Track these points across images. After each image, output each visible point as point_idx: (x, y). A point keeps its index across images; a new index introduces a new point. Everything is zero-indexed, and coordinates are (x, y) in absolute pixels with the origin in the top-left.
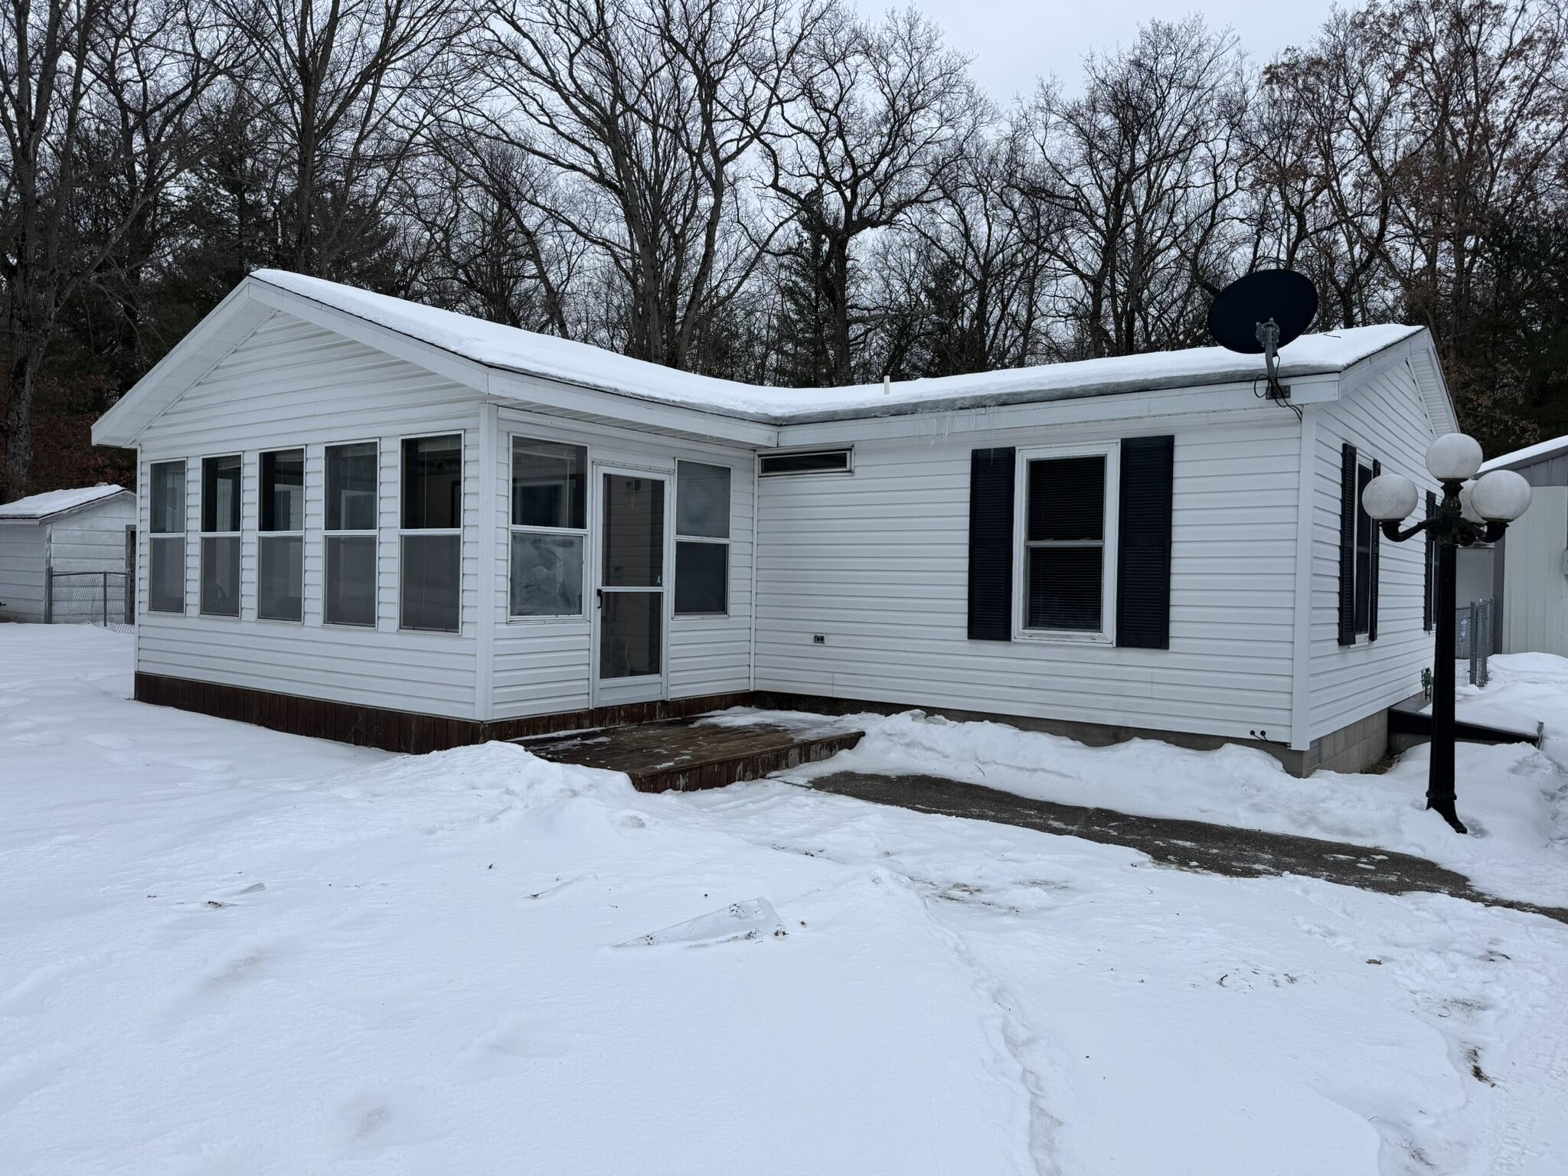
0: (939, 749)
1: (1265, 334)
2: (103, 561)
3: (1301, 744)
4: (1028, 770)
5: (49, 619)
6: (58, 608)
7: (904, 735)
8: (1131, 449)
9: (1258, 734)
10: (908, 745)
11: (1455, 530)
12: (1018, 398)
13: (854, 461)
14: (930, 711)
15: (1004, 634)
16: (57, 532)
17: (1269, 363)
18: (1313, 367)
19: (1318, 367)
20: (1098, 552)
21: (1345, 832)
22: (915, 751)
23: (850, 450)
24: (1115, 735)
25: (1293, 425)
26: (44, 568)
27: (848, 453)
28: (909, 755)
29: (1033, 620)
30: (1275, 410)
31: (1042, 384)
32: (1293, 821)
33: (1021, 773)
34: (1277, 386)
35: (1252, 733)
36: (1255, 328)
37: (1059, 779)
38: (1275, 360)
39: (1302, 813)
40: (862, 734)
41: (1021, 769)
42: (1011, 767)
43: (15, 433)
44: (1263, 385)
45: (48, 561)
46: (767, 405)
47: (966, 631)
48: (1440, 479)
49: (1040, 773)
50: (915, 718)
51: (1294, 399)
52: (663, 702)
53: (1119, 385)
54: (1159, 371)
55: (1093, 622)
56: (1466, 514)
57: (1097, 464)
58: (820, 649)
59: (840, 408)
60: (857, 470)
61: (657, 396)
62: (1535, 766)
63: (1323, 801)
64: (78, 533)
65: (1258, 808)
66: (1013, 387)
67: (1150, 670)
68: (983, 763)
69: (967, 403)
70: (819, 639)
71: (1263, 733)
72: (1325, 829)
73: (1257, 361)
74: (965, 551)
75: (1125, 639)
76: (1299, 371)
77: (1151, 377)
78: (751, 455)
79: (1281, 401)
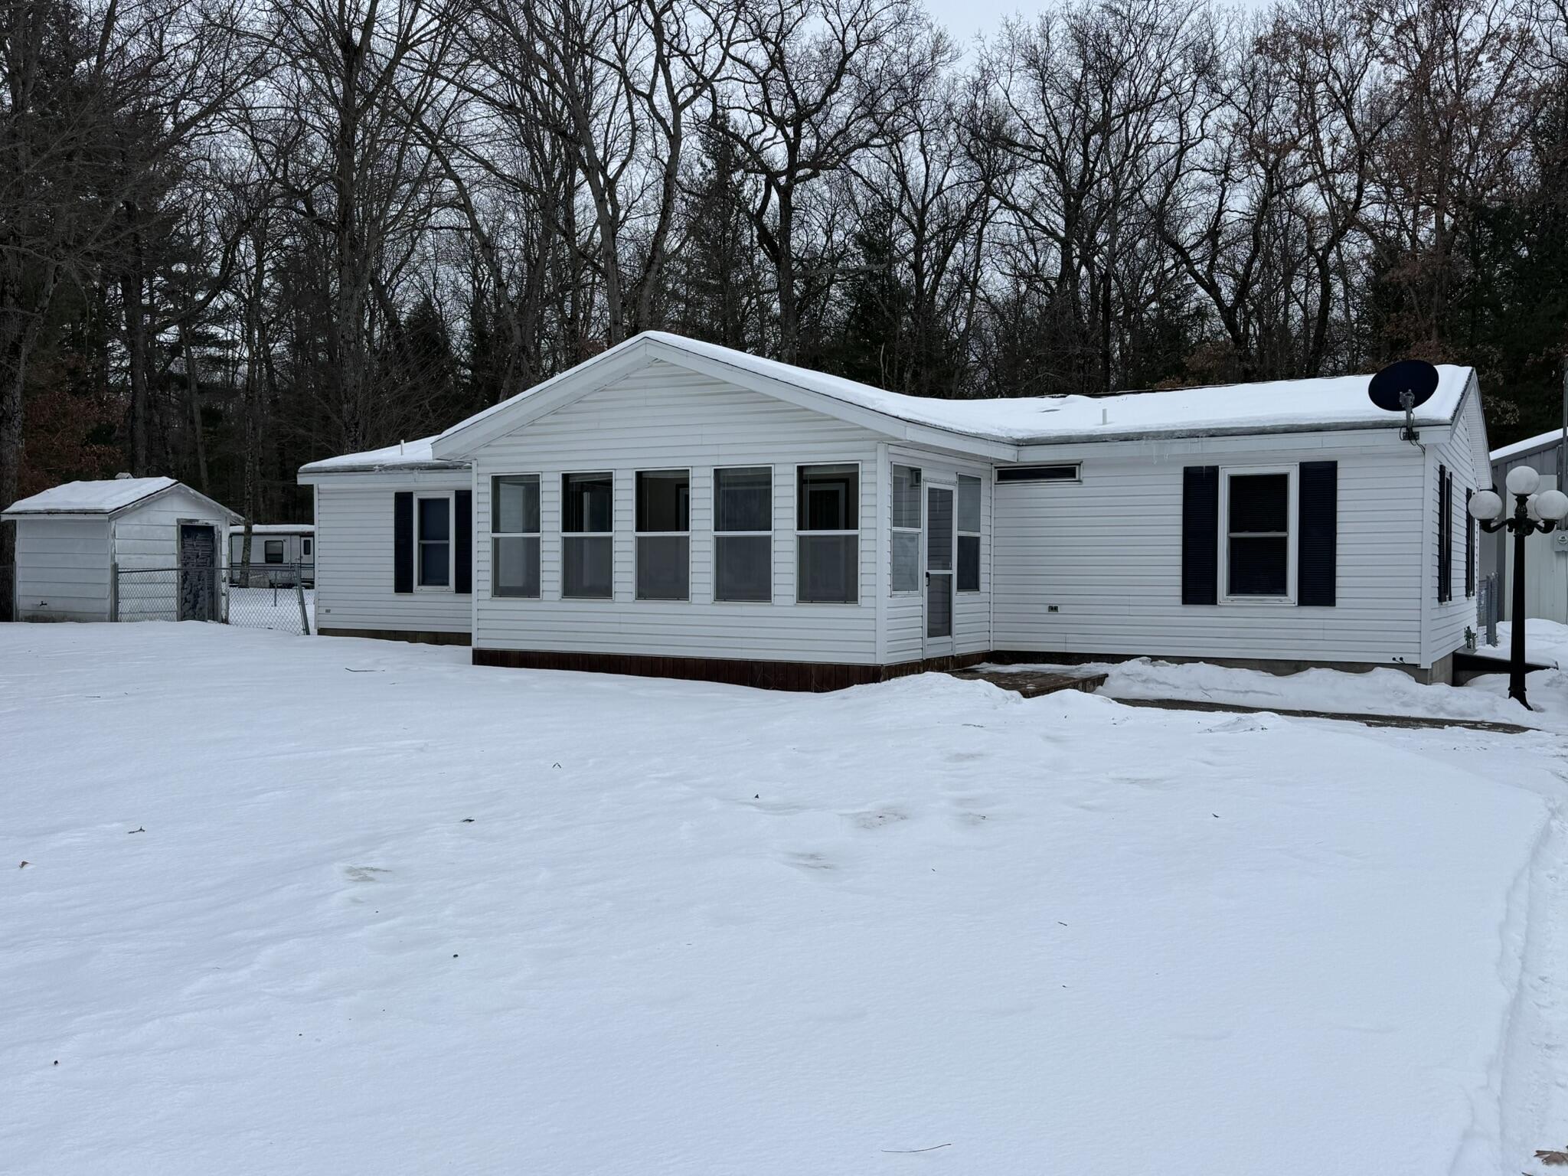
0: (1171, 682)
1: (1405, 400)
2: (157, 557)
3: (1426, 665)
4: (1241, 692)
5: (115, 617)
6: (124, 606)
7: (1139, 675)
8: (1306, 469)
9: (1398, 659)
10: (1145, 681)
11: (1524, 526)
12: (1224, 432)
13: (1082, 473)
14: (1154, 658)
15: (1211, 599)
16: (121, 527)
17: (1408, 416)
18: (1433, 421)
19: (1438, 421)
20: (1283, 542)
21: (1463, 714)
22: (1151, 685)
23: (1079, 465)
24: (1296, 667)
25: (1420, 456)
26: (109, 565)
27: (1077, 467)
28: (1147, 688)
29: (1235, 589)
30: (1408, 446)
31: (1242, 423)
32: (1429, 710)
33: (1236, 695)
34: (1410, 433)
35: (1394, 659)
36: (1399, 394)
37: (1265, 696)
38: (1412, 416)
39: (1435, 705)
40: (1107, 676)
41: (1236, 692)
42: (1228, 691)
43: (10, 419)
44: (1404, 430)
45: (113, 558)
46: (1010, 430)
47: (1180, 599)
48: (1515, 495)
49: (1250, 694)
50: (1143, 662)
51: (1422, 441)
52: (953, 656)
53: (1301, 426)
54: (1329, 418)
55: (1280, 588)
56: (1530, 516)
57: (1283, 479)
58: (1054, 616)
59: (1073, 434)
60: (1084, 480)
61: (967, 430)
62: (1560, 683)
63: (1446, 697)
64: (137, 528)
65: (1405, 704)
66: (1220, 424)
67: (1322, 621)
68: (1207, 690)
69: (1184, 434)
70: (1053, 609)
71: (1401, 659)
72: (1449, 713)
73: (1401, 415)
74: (1179, 540)
75: (1304, 600)
76: (1425, 422)
77: (1323, 422)
78: (988, 467)
79: (1413, 441)
